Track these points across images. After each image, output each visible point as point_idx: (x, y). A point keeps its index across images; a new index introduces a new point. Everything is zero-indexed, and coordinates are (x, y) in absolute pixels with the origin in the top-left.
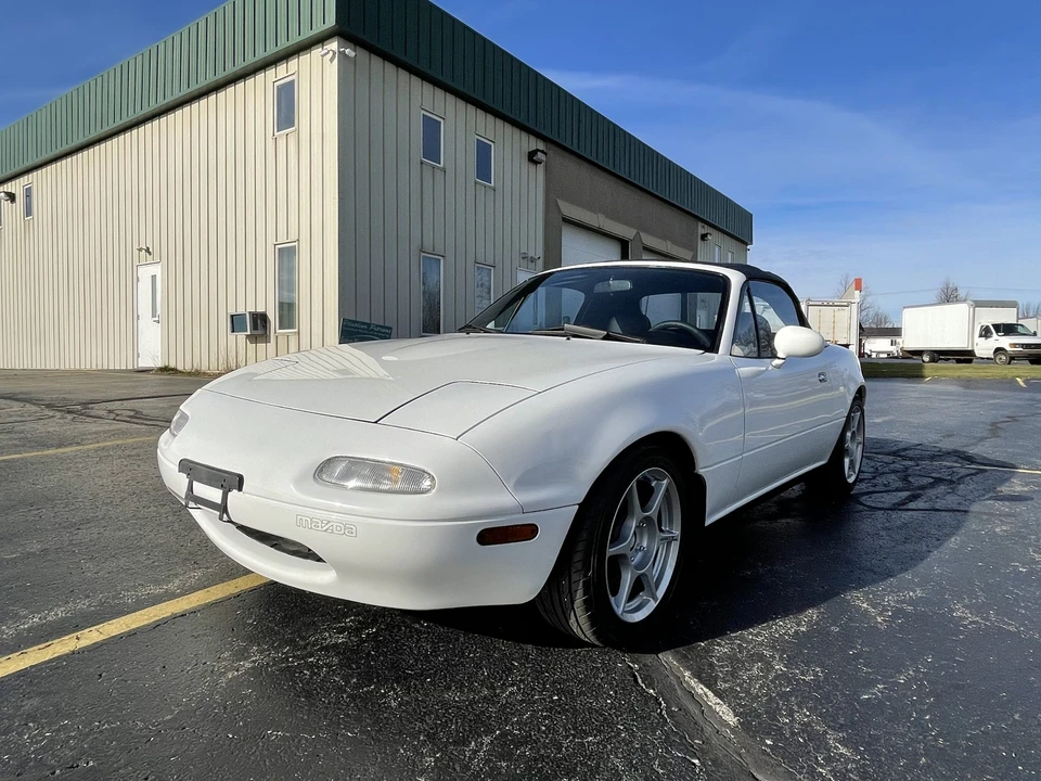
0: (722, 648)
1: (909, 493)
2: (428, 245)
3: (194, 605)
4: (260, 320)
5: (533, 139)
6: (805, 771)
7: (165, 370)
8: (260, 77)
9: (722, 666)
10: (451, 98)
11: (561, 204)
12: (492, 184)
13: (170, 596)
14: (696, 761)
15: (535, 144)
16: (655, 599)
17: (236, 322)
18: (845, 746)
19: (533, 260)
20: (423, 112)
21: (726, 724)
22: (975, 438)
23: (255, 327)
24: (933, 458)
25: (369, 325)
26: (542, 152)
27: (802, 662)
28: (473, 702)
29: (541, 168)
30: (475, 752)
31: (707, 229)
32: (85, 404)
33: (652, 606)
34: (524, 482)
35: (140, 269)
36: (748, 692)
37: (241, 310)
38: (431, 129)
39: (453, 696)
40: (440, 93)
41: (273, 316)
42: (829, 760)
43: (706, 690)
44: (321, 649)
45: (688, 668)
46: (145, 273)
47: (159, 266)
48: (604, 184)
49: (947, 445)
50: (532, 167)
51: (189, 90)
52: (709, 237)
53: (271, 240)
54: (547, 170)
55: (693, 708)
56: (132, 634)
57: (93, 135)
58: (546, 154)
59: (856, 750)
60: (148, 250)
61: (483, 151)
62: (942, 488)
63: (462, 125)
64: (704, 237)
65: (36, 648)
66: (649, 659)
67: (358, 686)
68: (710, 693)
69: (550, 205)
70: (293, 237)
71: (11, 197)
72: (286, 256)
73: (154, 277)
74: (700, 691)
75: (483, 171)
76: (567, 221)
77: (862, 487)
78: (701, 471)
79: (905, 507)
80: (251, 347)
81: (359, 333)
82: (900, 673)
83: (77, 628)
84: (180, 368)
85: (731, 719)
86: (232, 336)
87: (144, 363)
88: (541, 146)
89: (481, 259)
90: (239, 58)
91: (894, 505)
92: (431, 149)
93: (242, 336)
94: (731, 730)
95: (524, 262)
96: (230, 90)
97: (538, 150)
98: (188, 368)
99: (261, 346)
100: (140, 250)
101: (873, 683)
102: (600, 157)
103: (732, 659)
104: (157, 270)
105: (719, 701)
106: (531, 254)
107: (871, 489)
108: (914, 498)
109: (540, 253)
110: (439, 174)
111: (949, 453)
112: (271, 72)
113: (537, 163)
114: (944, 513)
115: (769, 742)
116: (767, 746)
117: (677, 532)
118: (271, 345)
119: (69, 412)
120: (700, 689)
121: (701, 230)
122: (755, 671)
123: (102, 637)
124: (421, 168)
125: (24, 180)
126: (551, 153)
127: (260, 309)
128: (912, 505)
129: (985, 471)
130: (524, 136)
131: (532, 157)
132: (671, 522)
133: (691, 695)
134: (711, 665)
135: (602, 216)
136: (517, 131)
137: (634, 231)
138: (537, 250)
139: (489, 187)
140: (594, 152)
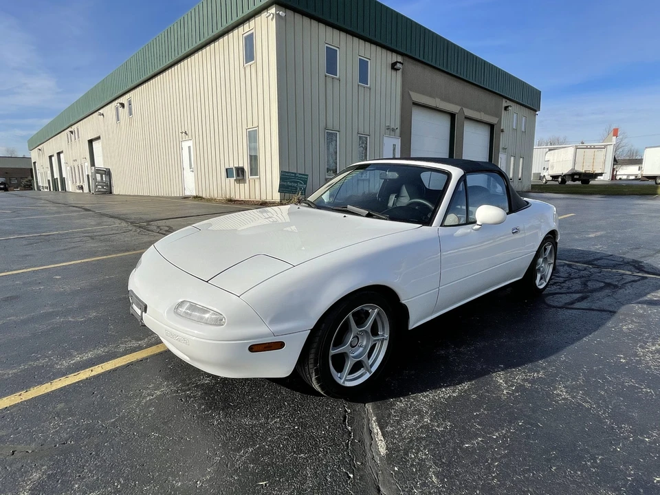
0: (401, 403)
1: (581, 295)
2: (330, 126)
3: (149, 354)
4: (240, 171)
5: (394, 55)
6: (407, 490)
7: (196, 197)
8: (236, 32)
9: (395, 416)
10: (343, 35)
11: (411, 93)
12: (369, 85)
13: (140, 348)
14: (352, 476)
15: (396, 58)
16: (370, 372)
17: (229, 172)
18: (438, 477)
19: (393, 130)
20: (327, 45)
21: (378, 453)
22: (654, 250)
23: (238, 175)
24: (614, 267)
25: (295, 174)
26: (400, 63)
27: (442, 418)
28: (254, 426)
29: (399, 73)
30: (241, 456)
31: (509, 103)
32: (149, 222)
33: (367, 376)
34: (276, 319)
35: (183, 143)
36: (400, 435)
37: (231, 166)
38: (331, 55)
39: (246, 421)
40: (336, 32)
41: (247, 169)
42: (424, 484)
43: (379, 430)
44: (195, 387)
45: (376, 415)
46: (186, 145)
47: (191, 141)
48: (440, 80)
49: (629, 257)
50: (394, 72)
51: (201, 42)
52: (510, 108)
53: (244, 127)
54: (403, 73)
55: (367, 442)
56: (115, 370)
57: (157, 70)
58: (402, 64)
59: (442, 481)
60: (186, 133)
61: (363, 65)
62: (607, 291)
63: (350, 50)
64: (506, 108)
65: (73, 375)
66: (358, 406)
67: (204, 411)
68: (380, 433)
69: (405, 95)
70: (255, 125)
71: (123, 105)
72: (253, 136)
73: (189, 147)
74: (376, 431)
75: (363, 78)
76: (416, 104)
77: (554, 289)
78: (403, 302)
79: (572, 306)
80: (237, 185)
81: (289, 179)
82: (497, 430)
83: (94, 365)
84: (204, 196)
85: (383, 451)
86: (228, 180)
87: (188, 193)
88: (400, 59)
89: (361, 131)
90: (224, 23)
91: (566, 304)
92: (331, 67)
93: (232, 180)
94: (380, 458)
95: (388, 131)
96: (221, 40)
97: (397, 62)
98: (208, 197)
99: (242, 185)
100: (182, 133)
101: (476, 436)
102: (438, 62)
103: (403, 411)
104: (190, 143)
105: (382, 439)
106: (392, 126)
107: (558, 291)
108: (582, 299)
109: (398, 125)
110: (336, 82)
111: (628, 263)
112: (241, 29)
113: (397, 70)
114: (595, 312)
115: (396, 469)
116: (394, 471)
117: (387, 336)
118: (247, 185)
119: (140, 227)
120: (376, 429)
121: (505, 104)
122: (412, 421)
123: (103, 371)
124: (326, 80)
125: (127, 96)
126: (406, 64)
127: (241, 165)
128: (577, 305)
129: (646, 278)
130: (389, 53)
131: (393, 66)
132: (383, 330)
133: (370, 432)
134: (390, 414)
135: (438, 100)
136: (384, 51)
137: (459, 108)
138: (396, 123)
139: (367, 87)
140: (434, 60)
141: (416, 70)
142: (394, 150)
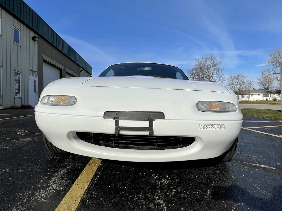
5: (33, 33)
11: (43, 55)
12: (20, 45)
15: (34, 35)
19: (34, 72)
26: (37, 37)
29: (36, 43)
48: (55, 52)
50: (33, 42)
54: (38, 44)
58: (38, 39)
61: (16, 33)
63: (8, 22)
64: (81, 71)
68: (258, 165)
69: (39, 55)
74: (255, 165)
75: (17, 39)
76: (45, 61)
88: (36, 35)
89: (16, 69)
95: (31, 72)
106: (34, 70)
109: (36, 70)
113: (35, 41)
121: (81, 69)
126: (40, 39)
131: (33, 38)
135: (55, 61)
136: (28, 30)
137: (64, 67)
138: (36, 69)
139: (19, 46)
140: (53, 42)
141: (44, 44)
142: (35, 82)
